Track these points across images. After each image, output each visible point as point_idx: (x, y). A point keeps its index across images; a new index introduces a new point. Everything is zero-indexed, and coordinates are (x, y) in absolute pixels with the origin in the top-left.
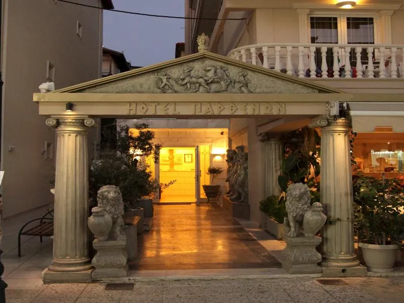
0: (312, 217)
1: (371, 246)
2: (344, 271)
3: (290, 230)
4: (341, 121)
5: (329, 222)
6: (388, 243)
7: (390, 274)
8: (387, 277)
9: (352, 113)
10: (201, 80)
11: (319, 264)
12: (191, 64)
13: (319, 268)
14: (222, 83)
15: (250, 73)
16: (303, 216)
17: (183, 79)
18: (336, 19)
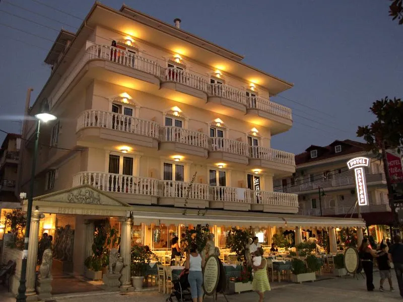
0: (119, 264)
1: (136, 277)
2: (127, 290)
3: (110, 271)
4: (130, 219)
5: (124, 266)
6: (141, 276)
7: (142, 290)
8: (140, 291)
9: (134, 216)
10: (84, 197)
11: (119, 287)
12: (81, 189)
13: (119, 289)
14: (91, 199)
15: (101, 195)
16: (115, 264)
17: (78, 196)
18: (119, 157)
